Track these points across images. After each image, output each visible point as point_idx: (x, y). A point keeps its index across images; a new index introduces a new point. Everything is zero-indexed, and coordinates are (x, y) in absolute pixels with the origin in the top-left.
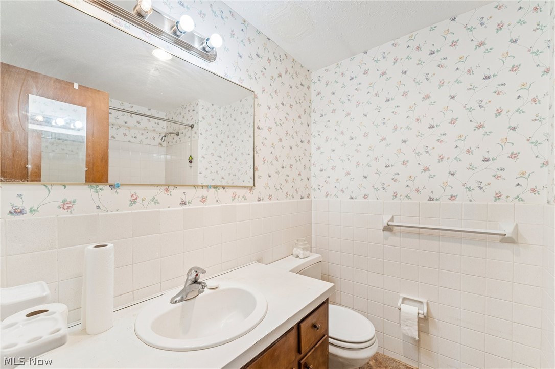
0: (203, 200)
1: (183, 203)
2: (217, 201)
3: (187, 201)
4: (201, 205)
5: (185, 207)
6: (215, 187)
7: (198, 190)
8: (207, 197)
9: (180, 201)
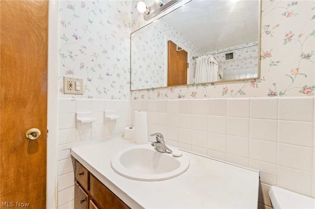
0: (193, 95)
1: (180, 97)
2: (205, 96)
3: (182, 96)
4: (192, 99)
5: (180, 99)
6: (203, 84)
7: (189, 88)
8: (196, 93)
9: (178, 96)
